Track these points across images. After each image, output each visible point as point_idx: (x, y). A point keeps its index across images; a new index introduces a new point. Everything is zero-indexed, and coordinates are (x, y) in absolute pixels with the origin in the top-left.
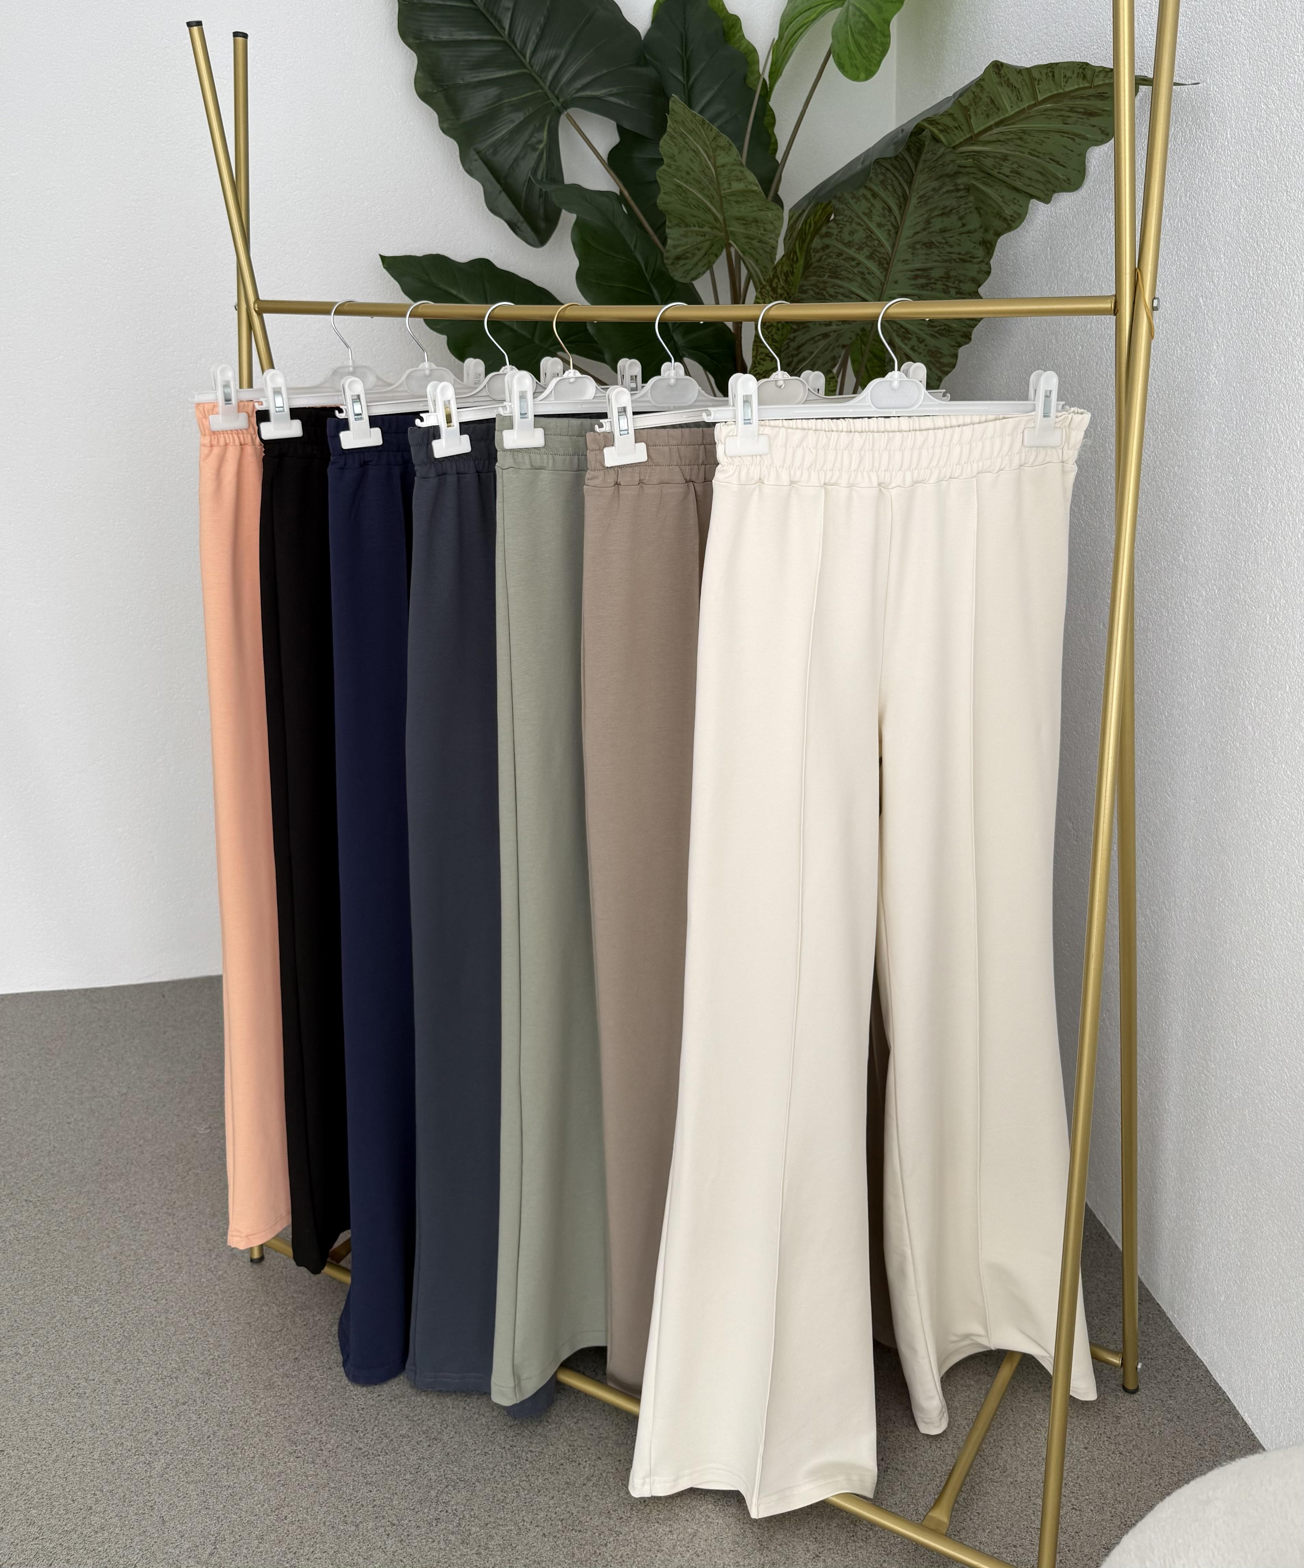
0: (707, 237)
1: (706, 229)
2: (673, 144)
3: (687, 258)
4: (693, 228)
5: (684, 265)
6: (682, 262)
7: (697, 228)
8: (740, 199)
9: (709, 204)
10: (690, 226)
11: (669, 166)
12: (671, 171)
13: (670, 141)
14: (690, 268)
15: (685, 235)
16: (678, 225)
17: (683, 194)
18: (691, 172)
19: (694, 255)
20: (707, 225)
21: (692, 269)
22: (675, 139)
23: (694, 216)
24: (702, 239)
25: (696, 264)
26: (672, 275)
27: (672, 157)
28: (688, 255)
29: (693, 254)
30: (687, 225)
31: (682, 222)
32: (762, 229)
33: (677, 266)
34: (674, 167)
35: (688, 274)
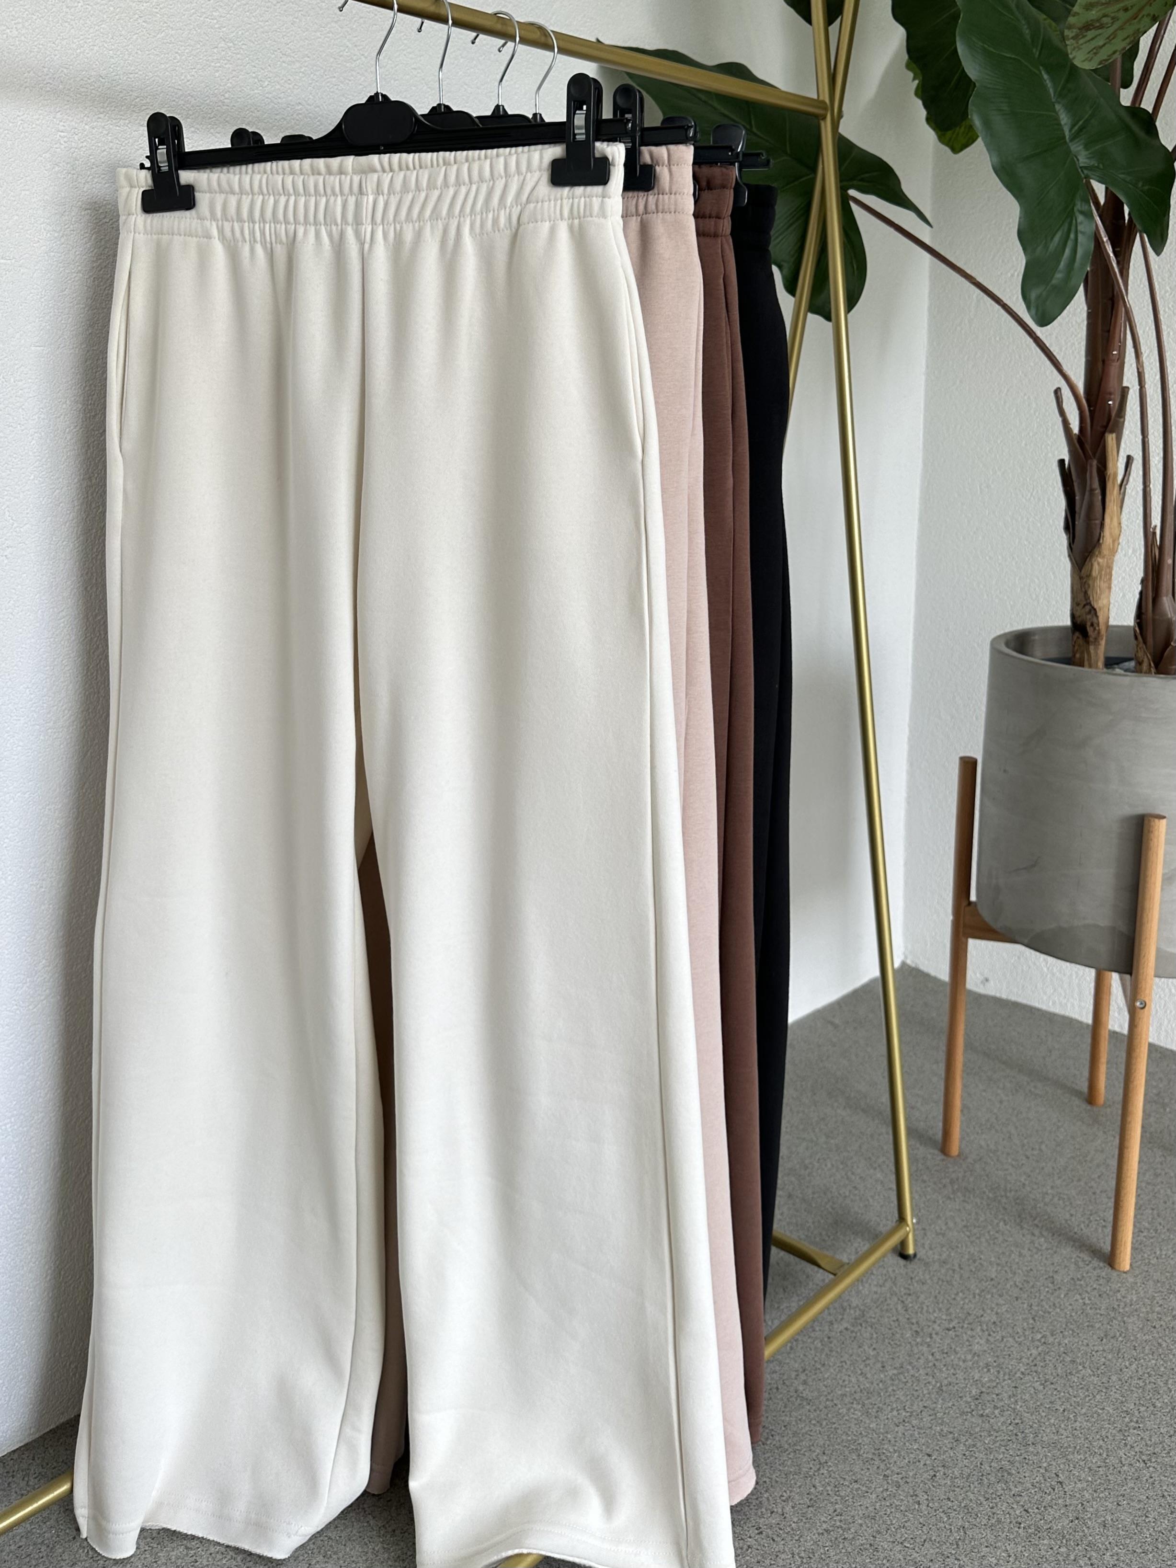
3: (1101, 27)
5: (1093, 39)
6: (1090, 34)
14: (1101, 43)
19: (1115, 19)
21: (1104, 45)
25: (1114, 35)
26: (1071, 56)
28: (1105, 20)
29: (1113, 18)
33: (1081, 41)
35: (1096, 54)
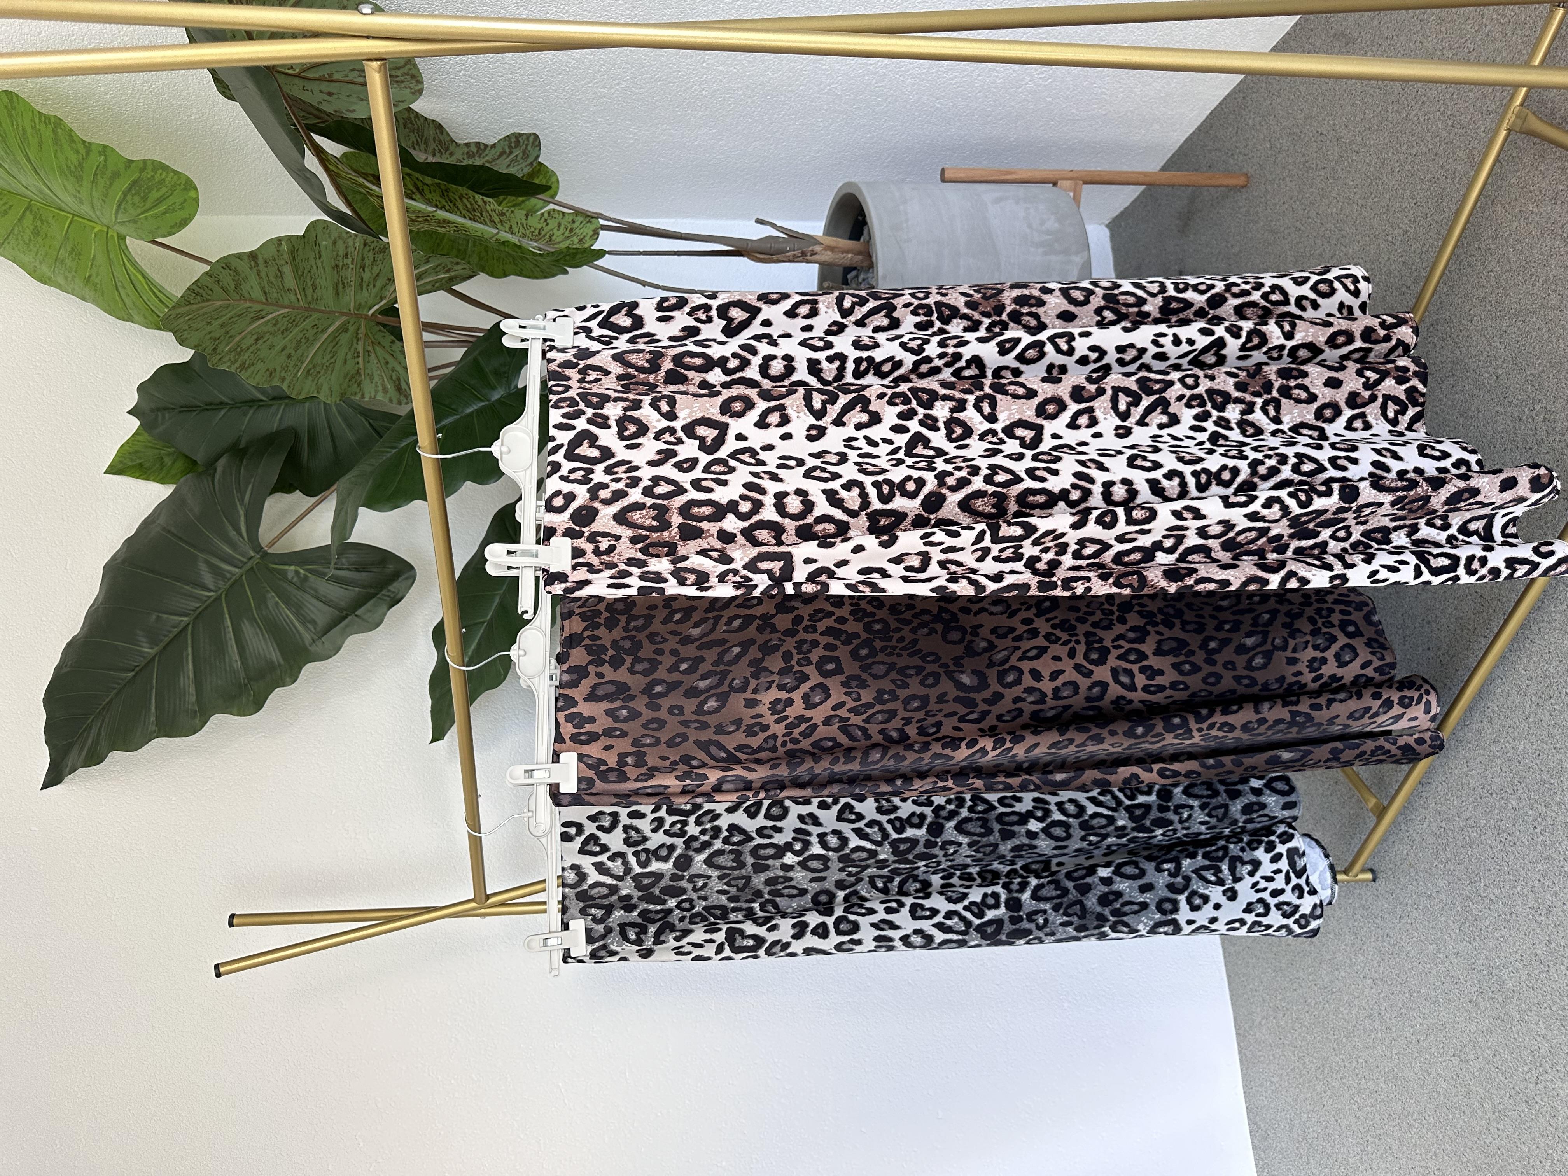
0: (370, 348)
1: (360, 348)
2: (252, 368)
4: (361, 365)
7: (360, 360)
8: (309, 284)
9: (326, 336)
10: (359, 369)
11: (283, 379)
12: (288, 379)
13: (250, 371)
15: (371, 376)
16: (359, 385)
17: (318, 369)
18: (287, 351)
20: (355, 345)
22: (244, 363)
23: (345, 362)
24: (373, 355)
27: (271, 373)
30: (358, 373)
31: (355, 377)
32: (345, 261)
34: (283, 374)
